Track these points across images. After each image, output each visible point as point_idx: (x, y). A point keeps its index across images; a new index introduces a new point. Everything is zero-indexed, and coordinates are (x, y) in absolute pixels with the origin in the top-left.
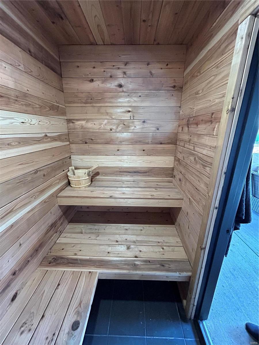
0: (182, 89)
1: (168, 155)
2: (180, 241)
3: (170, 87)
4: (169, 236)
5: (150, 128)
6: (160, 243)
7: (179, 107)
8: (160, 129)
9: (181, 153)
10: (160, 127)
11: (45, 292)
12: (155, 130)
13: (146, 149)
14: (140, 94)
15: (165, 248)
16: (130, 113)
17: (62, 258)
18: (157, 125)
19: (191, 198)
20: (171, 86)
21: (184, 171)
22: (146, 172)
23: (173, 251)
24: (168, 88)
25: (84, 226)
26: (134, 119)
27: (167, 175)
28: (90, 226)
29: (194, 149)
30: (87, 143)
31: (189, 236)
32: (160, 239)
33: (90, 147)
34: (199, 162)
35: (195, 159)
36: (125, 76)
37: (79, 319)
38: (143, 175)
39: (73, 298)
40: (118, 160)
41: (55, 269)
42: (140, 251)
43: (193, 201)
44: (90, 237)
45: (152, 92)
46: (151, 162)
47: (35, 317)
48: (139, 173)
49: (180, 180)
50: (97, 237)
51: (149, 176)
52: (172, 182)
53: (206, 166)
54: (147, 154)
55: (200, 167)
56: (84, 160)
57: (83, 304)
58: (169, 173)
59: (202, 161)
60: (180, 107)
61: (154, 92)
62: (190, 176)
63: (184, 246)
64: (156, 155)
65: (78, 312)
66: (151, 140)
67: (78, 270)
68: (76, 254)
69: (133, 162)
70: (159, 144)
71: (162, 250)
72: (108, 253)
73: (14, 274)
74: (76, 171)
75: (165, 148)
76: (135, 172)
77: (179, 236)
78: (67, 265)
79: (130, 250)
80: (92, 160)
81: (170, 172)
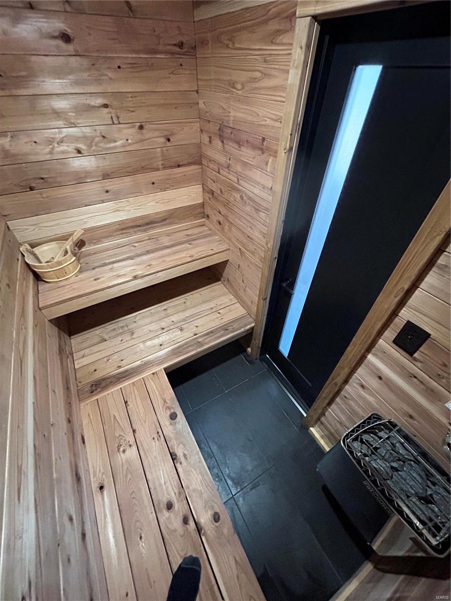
0: (195, 49)
1: (192, 184)
2: (233, 297)
3: (175, 45)
4: (220, 296)
5: (155, 139)
6: (214, 309)
7: (195, 93)
8: (171, 139)
9: (214, 182)
10: (170, 135)
11: (116, 415)
12: (165, 143)
13: (157, 180)
14: (118, 62)
15: (220, 311)
16: (107, 109)
17: (104, 379)
18: (166, 133)
19: (241, 248)
20: (175, 42)
21: (224, 211)
22: (165, 219)
23: (230, 311)
24: (171, 47)
25: (99, 330)
26: (120, 123)
27: (196, 217)
28: (109, 327)
29: (238, 182)
30: (34, 187)
31: (245, 290)
32: (212, 305)
33: (44, 195)
34: (249, 203)
35: (241, 197)
36: (68, 9)
37: (172, 411)
38: (162, 225)
39: (154, 402)
40: (113, 211)
41: (106, 393)
42: (197, 327)
43: (245, 251)
44: (122, 340)
45: (142, 56)
46: (169, 202)
47: (125, 436)
48: (154, 224)
49: (220, 223)
50: (132, 336)
51: (171, 224)
52: (204, 225)
53: (260, 211)
54: (161, 189)
55: (252, 211)
56: (41, 225)
57: (168, 400)
58: (198, 212)
59: (253, 203)
60: (197, 92)
61: (145, 56)
62: (237, 220)
63: (239, 301)
64: (175, 188)
65: (168, 407)
66: (162, 162)
67: (138, 378)
68: (120, 366)
69: (141, 207)
70: (175, 167)
71: (218, 315)
72: (161, 345)
73: (69, 421)
74: (36, 250)
75: (186, 174)
76: (147, 224)
77: (230, 292)
78: (118, 382)
79: (185, 330)
80: (61, 221)
81: (199, 210)
